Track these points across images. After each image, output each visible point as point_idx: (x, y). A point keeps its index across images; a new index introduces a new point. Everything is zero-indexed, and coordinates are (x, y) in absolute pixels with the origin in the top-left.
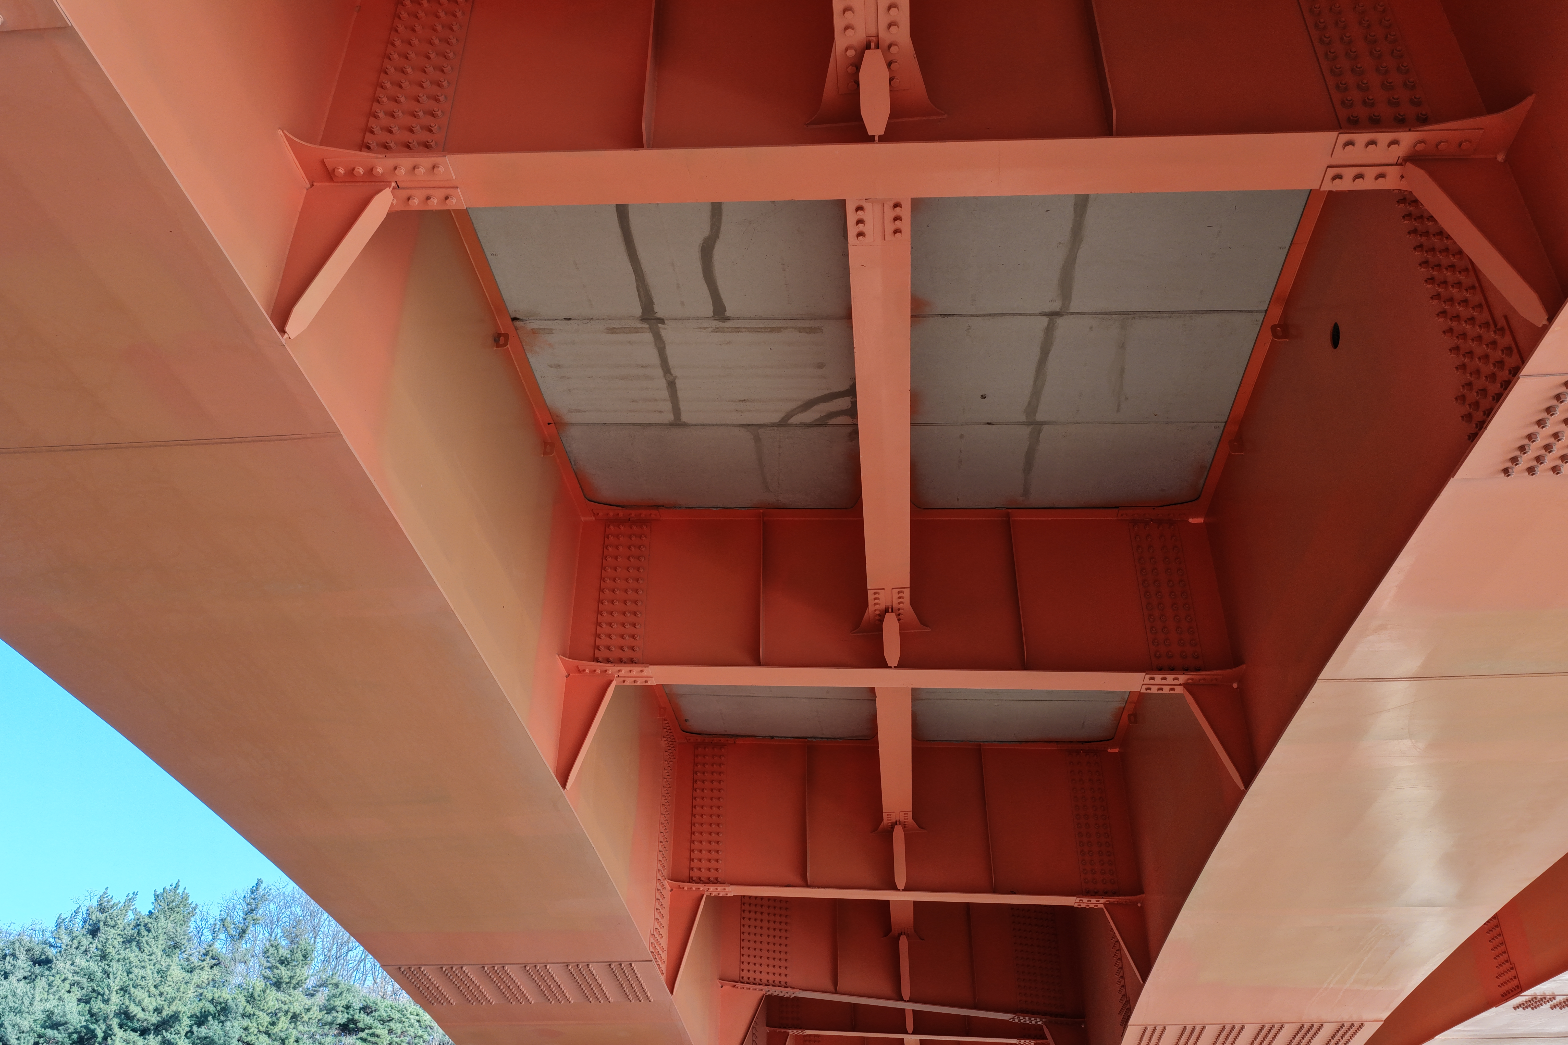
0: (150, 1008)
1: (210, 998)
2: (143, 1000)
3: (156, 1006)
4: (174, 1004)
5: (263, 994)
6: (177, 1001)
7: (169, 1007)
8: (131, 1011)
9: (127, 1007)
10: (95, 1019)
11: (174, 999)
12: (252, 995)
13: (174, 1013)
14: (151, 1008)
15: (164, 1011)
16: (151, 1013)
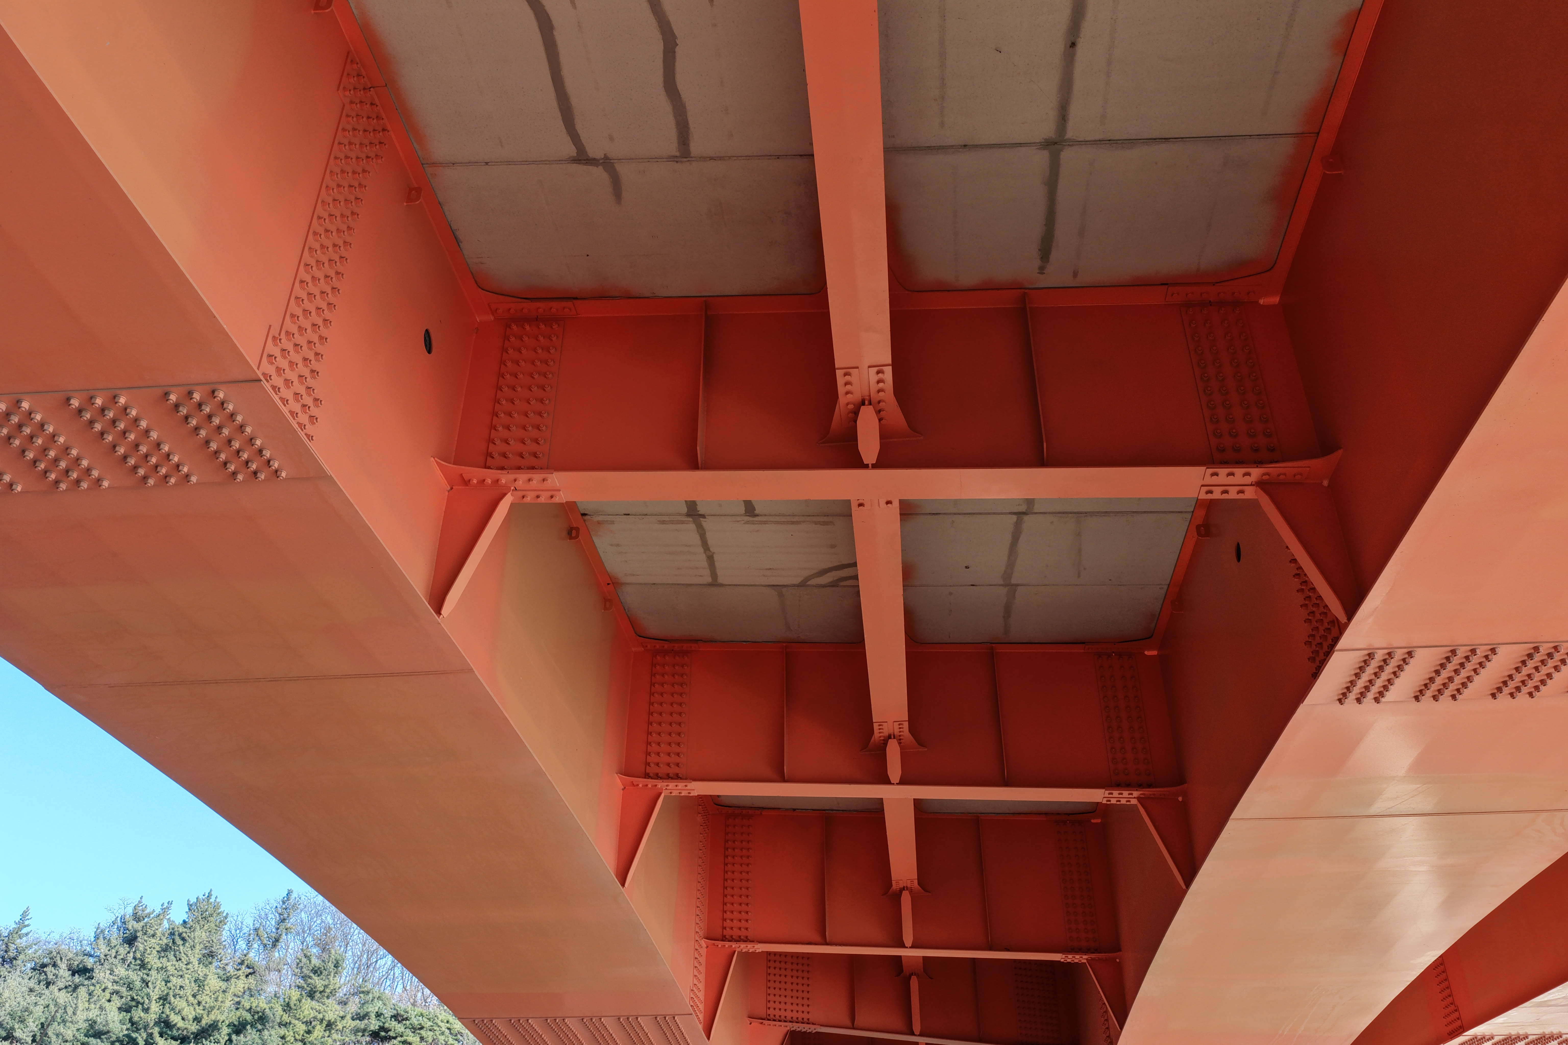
0: (189, 1017)
1: (248, 1007)
2: (183, 1009)
3: (196, 1016)
4: (213, 1013)
5: (298, 1003)
6: (215, 1010)
7: (208, 1016)
8: (171, 1020)
9: (167, 1016)
10: (135, 1027)
11: (212, 1008)
12: (288, 1005)
13: (212, 1022)
14: (191, 1017)
15: (203, 1019)
16: (191, 1022)
